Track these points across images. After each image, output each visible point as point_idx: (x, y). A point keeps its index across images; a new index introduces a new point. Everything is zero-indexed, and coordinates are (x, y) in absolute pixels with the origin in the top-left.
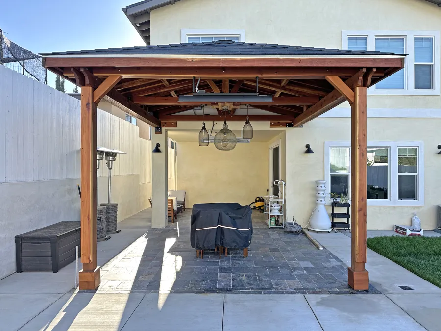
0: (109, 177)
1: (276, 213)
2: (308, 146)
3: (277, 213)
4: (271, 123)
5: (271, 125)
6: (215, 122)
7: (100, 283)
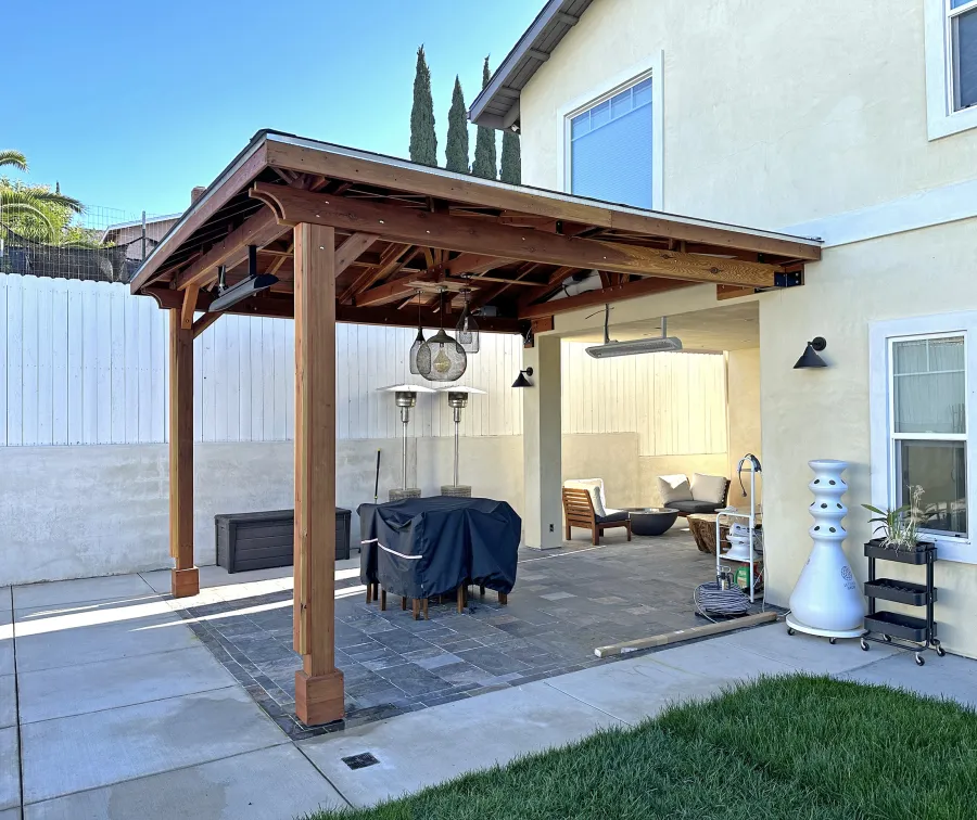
2: (819, 344)
4: (719, 286)
5: (721, 294)
6: (610, 306)
7: (198, 592)
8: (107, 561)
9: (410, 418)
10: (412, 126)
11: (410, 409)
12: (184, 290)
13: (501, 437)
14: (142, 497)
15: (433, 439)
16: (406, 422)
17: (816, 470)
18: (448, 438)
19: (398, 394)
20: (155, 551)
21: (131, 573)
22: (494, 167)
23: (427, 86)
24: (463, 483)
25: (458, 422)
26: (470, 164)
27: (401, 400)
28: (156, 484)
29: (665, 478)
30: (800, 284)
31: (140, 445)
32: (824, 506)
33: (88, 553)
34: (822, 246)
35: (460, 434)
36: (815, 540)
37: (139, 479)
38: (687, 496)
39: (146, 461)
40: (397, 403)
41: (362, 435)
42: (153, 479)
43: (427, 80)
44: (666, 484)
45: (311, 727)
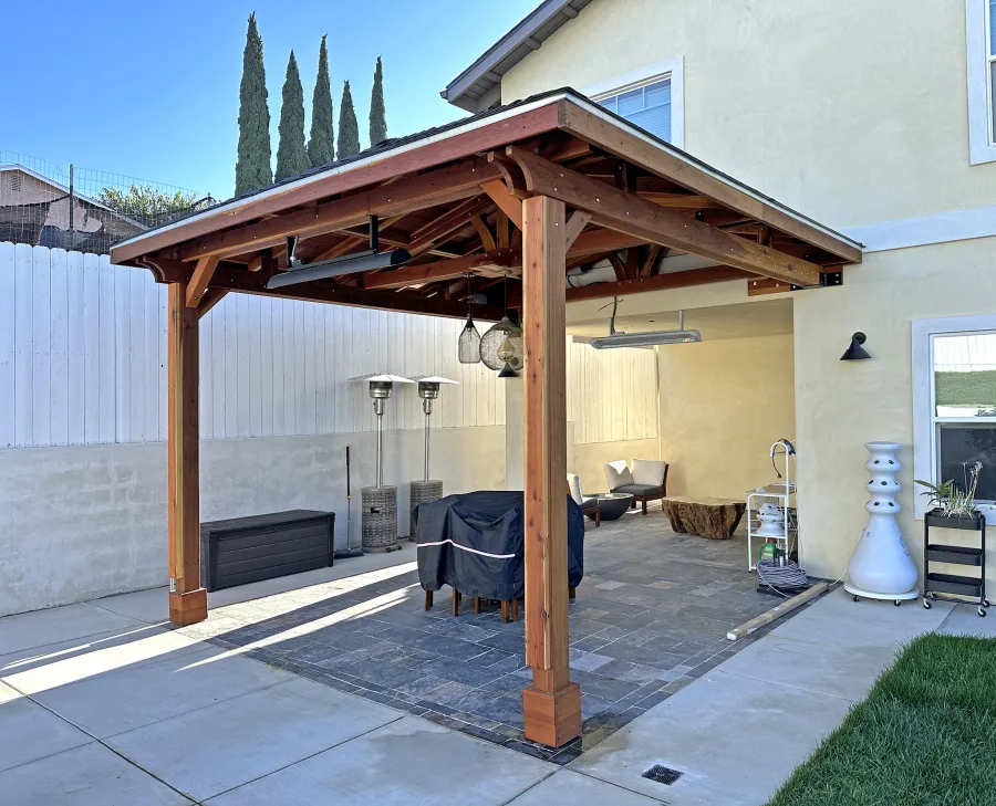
0: (428, 430)
1: (768, 531)
2: (859, 338)
3: (773, 531)
4: (750, 284)
5: (752, 290)
6: (619, 298)
7: (206, 617)
8: (48, 590)
9: (386, 410)
10: (241, 97)
11: (386, 400)
12: (195, 263)
13: (461, 429)
14: (90, 510)
15: (399, 432)
16: (381, 414)
17: (873, 451)
18: (419, 430)
19: (374, 385)
20: (105, 573)
21: (77, 603)
22: (332, 148)
23: (259, 57)
24: (434, 478)
25: (429, 414)
26: (306, 143)
27: (377, 391)
28: (108, 492)
29: (612, 464)
30: (841, 283)
31: (86, 446)
32: (884, 483)
33: (22, 583)
34: (864, 250)
35: (432, 426)
36: (871, 514)
37: (86, 488)
38: (630, 481)
39: (95, 465)
40: (372, 395)
41: (329, 430)
42: (103, 487)
43: (260, 50)
44: (614, 470)
45: (561, 747)
